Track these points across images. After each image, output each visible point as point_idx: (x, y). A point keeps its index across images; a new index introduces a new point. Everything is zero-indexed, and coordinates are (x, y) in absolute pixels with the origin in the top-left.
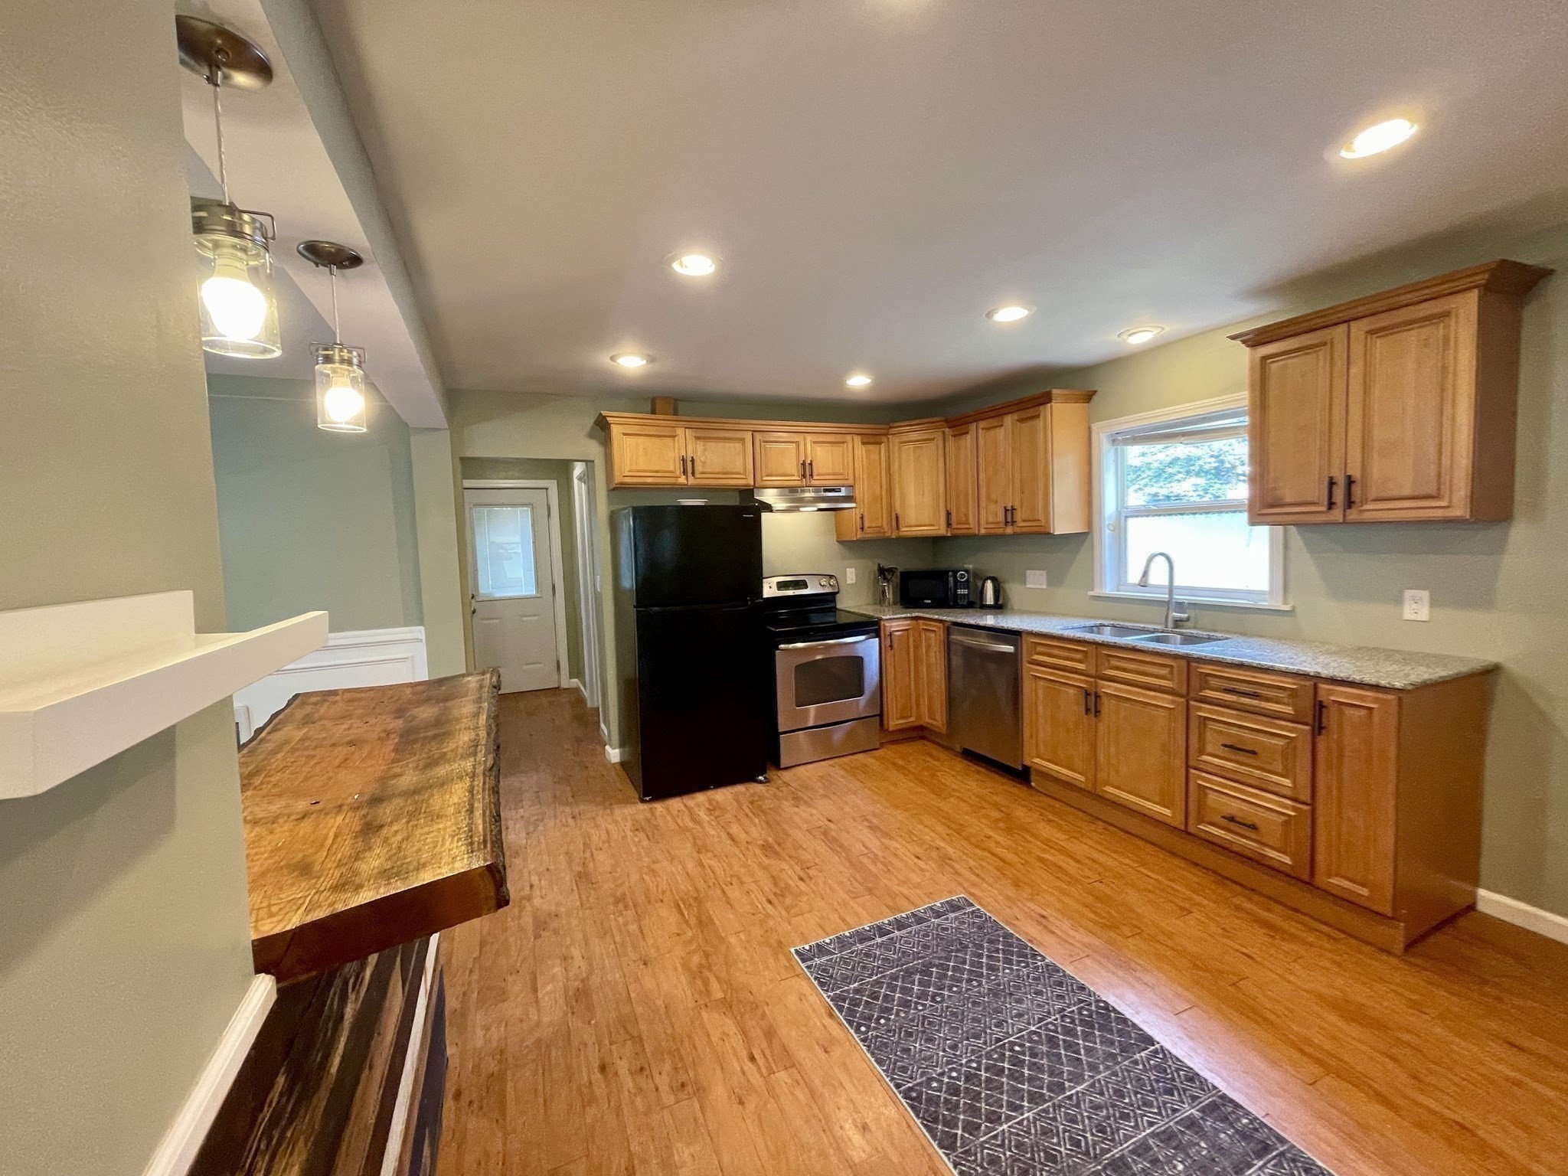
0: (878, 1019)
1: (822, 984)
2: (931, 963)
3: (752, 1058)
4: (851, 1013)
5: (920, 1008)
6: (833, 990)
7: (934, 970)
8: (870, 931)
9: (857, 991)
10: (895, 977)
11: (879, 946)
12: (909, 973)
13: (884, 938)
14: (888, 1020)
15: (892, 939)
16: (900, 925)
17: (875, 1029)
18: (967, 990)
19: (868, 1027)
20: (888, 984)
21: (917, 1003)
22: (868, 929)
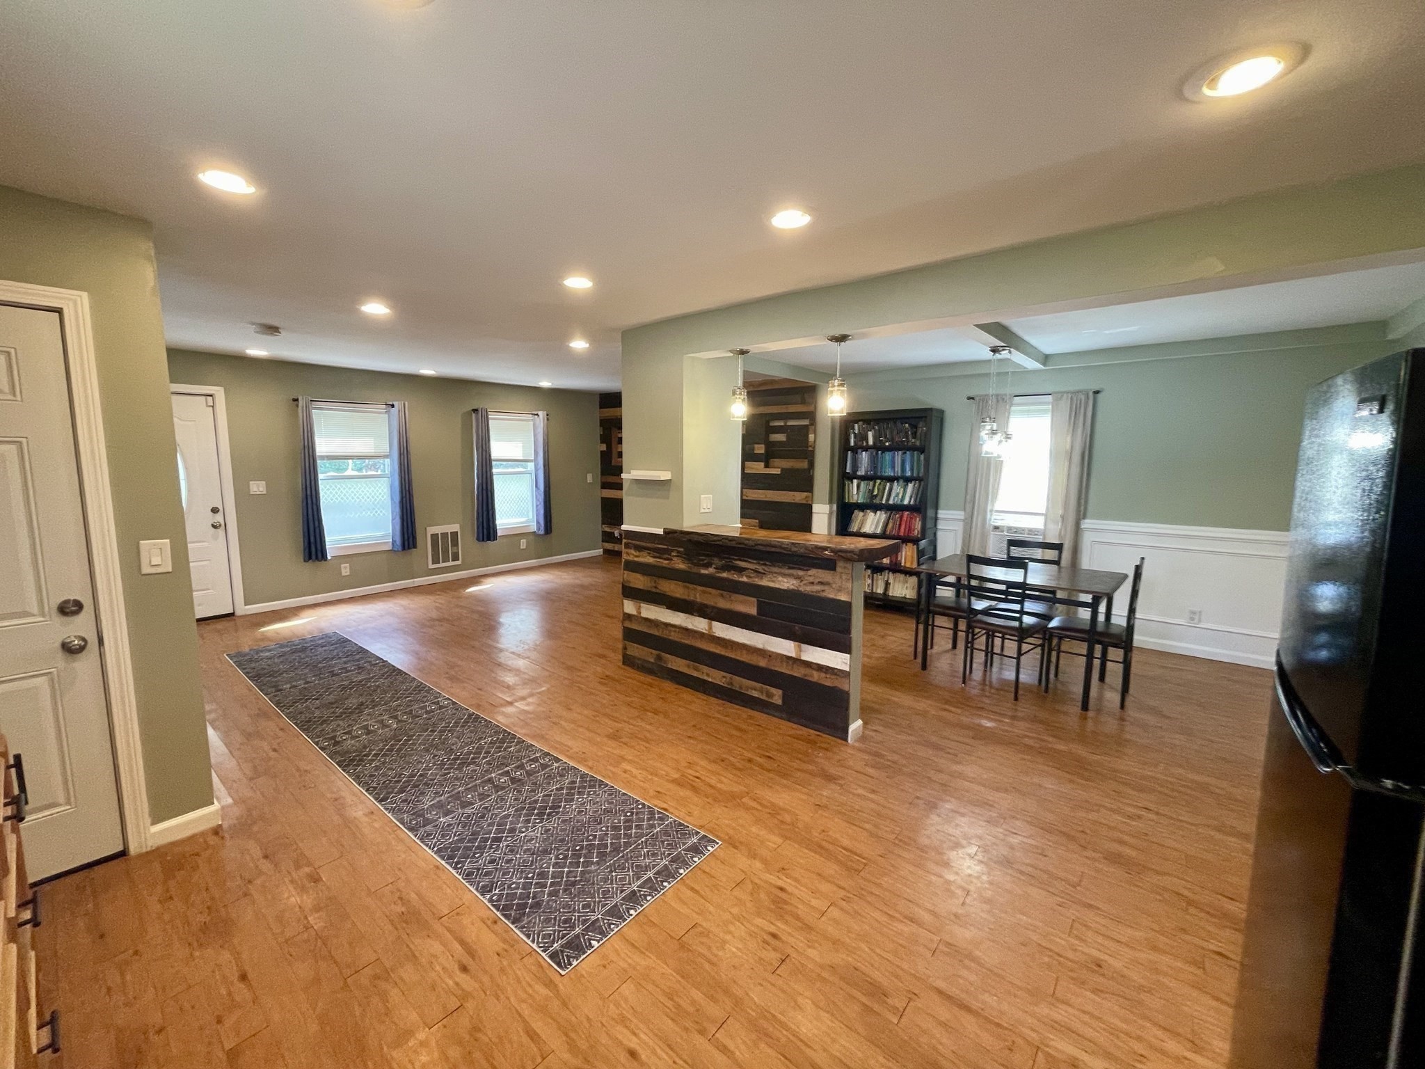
0: (632, 813)
1: (681, 824)
2: (598, 864)
3: (698, 778)
4: (652, 813)
5: (604, 829)
6: (671, 823)
7: (595, 860)
8: (662, 882)
9: (653, 826)
10: (627, 844)
11: (647, 868)
12: (616, 849)
13: (645, 877)
14: (626, 816)
15: (638, 879)
16: (633, 898)
17: (633, 809)
18: (568, 850)
19: (637, 808)
20: (631, 837)
21: (607, 830)
22: (665, 884)
